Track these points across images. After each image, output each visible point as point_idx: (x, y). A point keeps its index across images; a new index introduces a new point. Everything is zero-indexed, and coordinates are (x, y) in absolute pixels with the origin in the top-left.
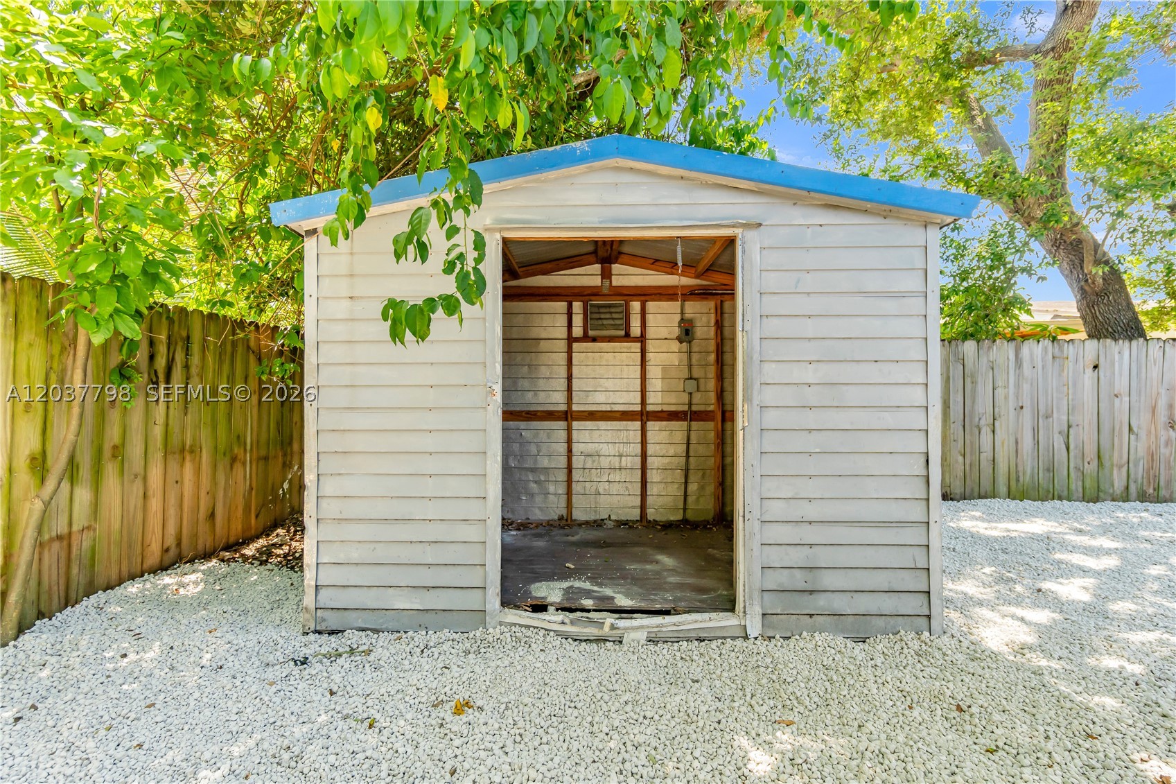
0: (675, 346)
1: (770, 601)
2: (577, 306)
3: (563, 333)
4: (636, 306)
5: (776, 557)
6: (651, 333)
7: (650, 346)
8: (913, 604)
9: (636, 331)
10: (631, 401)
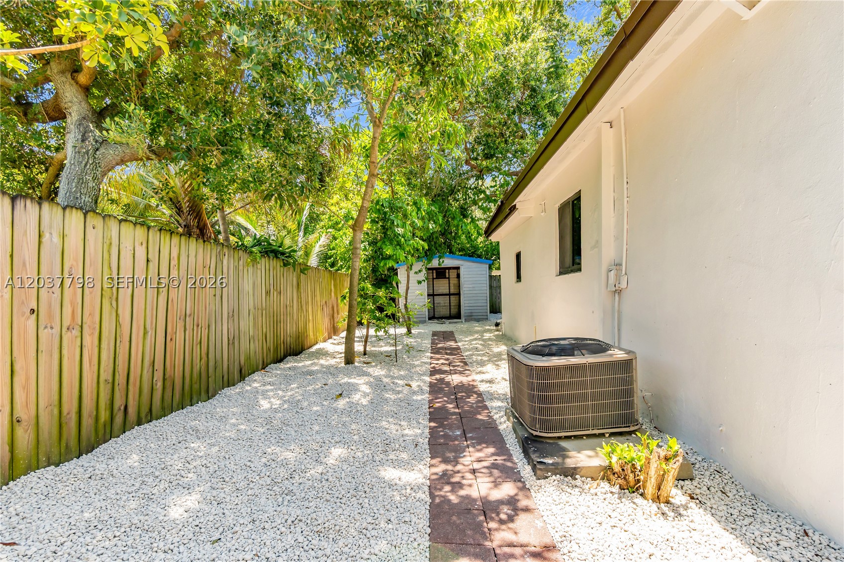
0: (456, 279)
1: (466, 318)
2: (434, 271)
3: (432, 277)
4: (447, 271)
5: (466, 311)
6: (450, 277)
7: (451, 279)
8: (485, 317)
9: (447, 276)
10: (447, 291)
